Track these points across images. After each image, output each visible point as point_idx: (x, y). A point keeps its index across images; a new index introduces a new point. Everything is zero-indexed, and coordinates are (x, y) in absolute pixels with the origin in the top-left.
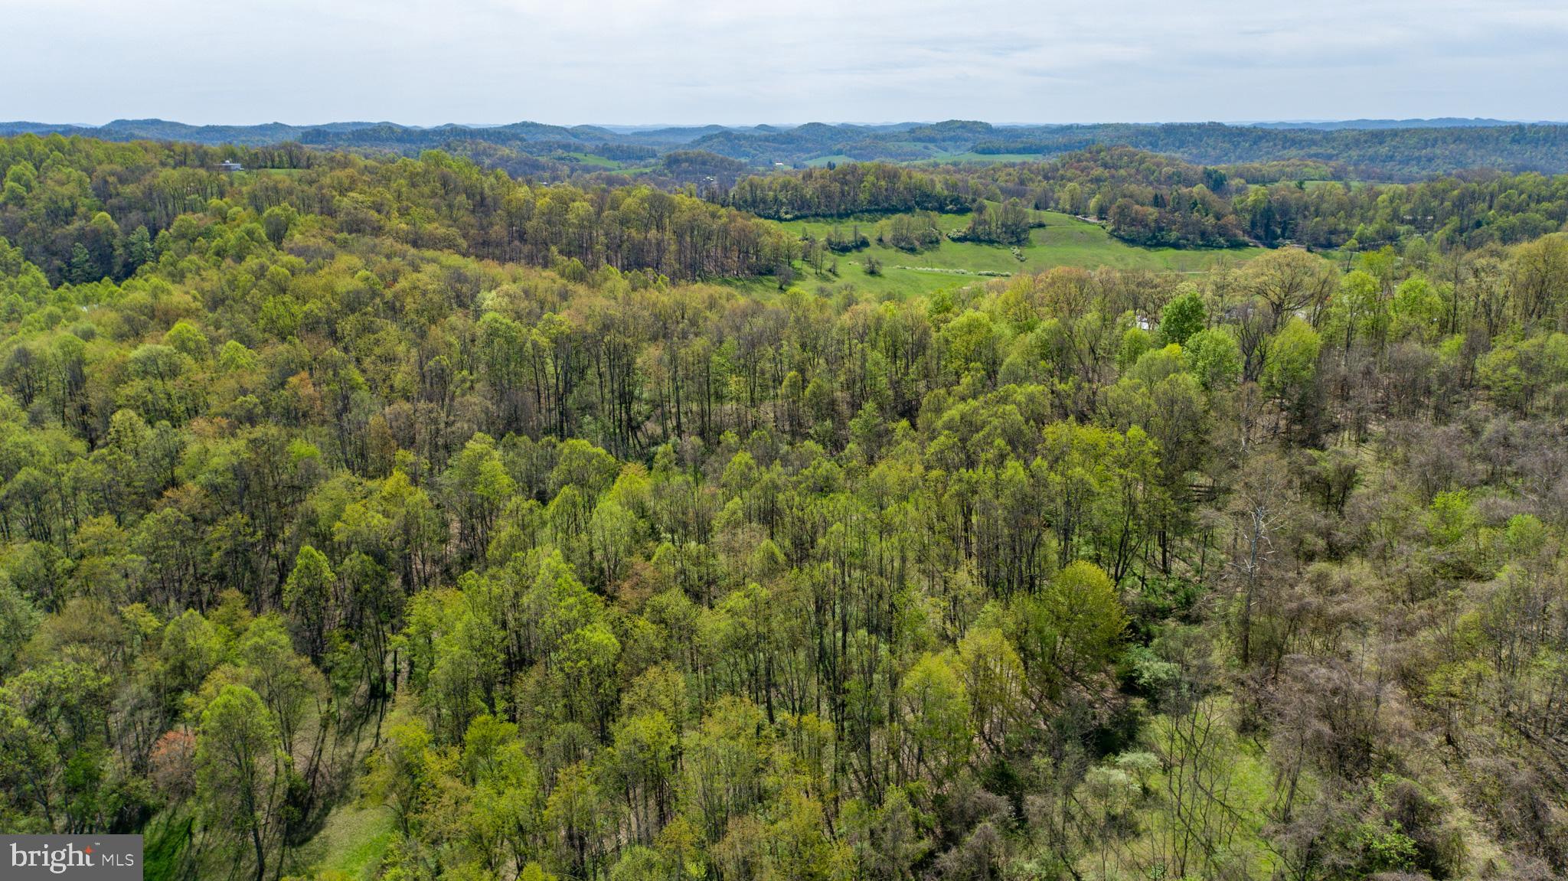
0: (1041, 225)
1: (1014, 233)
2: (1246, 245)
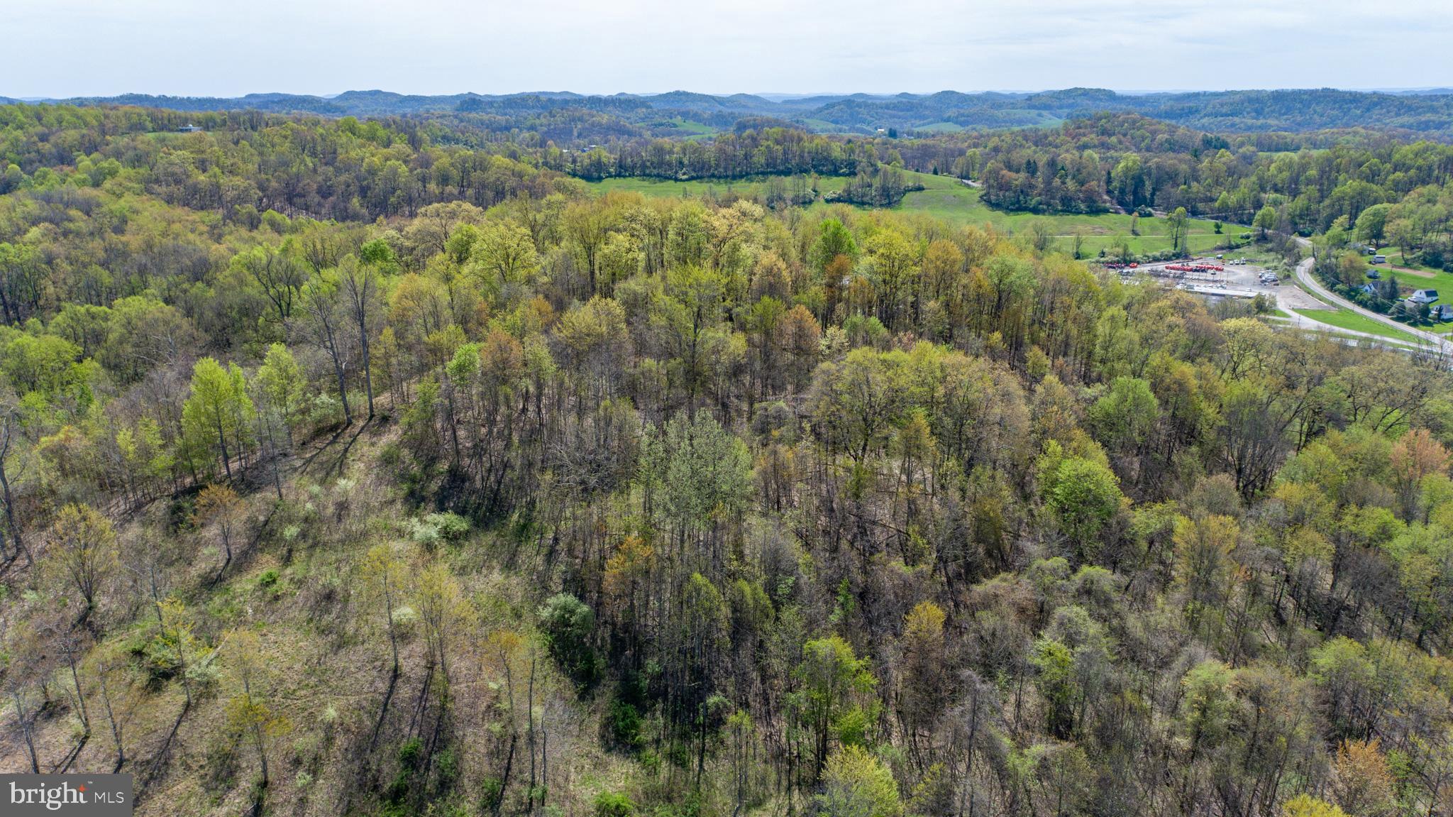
0: (920, 189)
1: (888, 196)
2: (1106, 211)
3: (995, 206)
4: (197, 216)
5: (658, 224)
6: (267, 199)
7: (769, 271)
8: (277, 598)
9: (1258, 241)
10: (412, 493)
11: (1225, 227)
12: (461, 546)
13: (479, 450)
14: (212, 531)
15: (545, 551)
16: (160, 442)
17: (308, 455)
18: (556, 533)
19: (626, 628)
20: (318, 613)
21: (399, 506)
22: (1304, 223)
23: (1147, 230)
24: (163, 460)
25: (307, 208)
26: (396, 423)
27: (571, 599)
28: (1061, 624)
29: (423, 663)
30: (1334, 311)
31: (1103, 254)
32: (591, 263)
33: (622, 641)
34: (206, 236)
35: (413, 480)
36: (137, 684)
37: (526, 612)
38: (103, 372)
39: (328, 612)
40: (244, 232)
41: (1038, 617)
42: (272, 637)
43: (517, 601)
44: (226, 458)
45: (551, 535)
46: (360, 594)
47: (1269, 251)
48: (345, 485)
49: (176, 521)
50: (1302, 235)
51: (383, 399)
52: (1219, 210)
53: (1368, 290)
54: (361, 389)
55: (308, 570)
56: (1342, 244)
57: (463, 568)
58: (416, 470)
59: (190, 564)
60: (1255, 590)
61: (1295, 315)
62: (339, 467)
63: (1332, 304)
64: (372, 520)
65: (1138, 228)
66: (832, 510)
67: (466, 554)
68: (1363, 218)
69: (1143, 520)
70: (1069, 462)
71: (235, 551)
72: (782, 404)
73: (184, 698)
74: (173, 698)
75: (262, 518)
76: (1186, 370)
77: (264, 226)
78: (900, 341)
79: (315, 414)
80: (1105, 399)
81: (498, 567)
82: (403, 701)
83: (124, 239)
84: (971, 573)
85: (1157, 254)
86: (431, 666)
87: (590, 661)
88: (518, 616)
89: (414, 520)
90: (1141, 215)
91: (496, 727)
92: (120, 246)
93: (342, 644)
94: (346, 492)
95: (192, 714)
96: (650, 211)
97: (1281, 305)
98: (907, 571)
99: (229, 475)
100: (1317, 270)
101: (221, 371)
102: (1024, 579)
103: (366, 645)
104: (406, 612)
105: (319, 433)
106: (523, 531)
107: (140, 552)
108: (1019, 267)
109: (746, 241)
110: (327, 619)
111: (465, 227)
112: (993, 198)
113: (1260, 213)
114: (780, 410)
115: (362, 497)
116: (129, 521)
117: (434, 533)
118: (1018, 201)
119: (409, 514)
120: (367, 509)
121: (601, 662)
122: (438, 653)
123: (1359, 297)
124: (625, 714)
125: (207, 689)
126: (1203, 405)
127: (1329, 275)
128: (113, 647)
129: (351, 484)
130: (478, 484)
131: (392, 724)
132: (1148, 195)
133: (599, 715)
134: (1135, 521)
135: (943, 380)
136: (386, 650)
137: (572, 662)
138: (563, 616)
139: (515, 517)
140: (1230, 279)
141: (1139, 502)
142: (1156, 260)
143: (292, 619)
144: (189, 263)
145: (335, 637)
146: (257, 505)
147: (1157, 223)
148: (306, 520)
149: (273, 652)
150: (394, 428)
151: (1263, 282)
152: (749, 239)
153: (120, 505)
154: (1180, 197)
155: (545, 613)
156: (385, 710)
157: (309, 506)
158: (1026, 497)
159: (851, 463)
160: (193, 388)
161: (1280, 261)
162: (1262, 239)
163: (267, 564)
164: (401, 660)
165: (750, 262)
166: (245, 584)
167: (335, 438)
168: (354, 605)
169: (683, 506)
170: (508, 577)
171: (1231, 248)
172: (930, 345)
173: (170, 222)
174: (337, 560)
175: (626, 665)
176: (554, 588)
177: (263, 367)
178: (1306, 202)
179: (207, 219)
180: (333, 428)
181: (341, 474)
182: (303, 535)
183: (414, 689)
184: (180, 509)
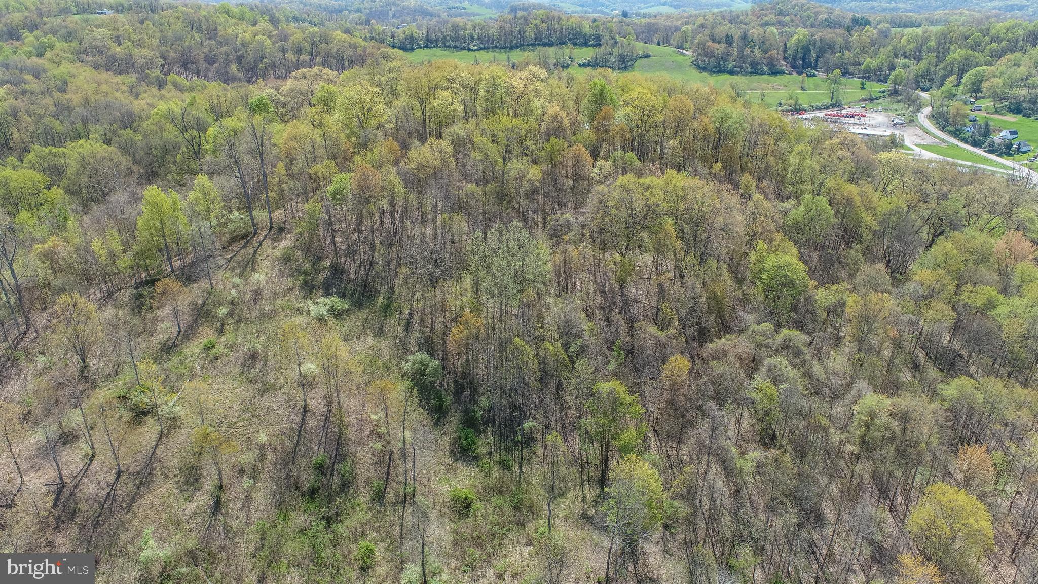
0: (649, 56)
1: (624, 62)
2: (783, 73)
3: (703, 69)
4: (119, 79)
5: (472, 84)
6: (168, 66)
7: (554, 118)
8: (216, 358)
9: (891, 95)
10: (305, 283)
11: (868, 84)
12: (344, 320)
13: (351, 252)
14: (166, 311)
15: (404, 323)
16: (121, 248)
17: (228, 256)
18: (411, 310)
19: (464, 376)
20: (246, 369)
21: (297, 292)
22: (924, 81)
23: (812, 87)
24: (125, 261)
25: (198, 72)
26: (290, 232)
27: (425, 357)
28: (769, 370)
29: (324, 402)
30: (944, 145)
31: (780, 105)
32: (424, 114)
33: (462, 385)
34: (127, 94)
35: (306, 273)
36: (124, 420)
37: (393, 366)
38: (67, 197)
39: (254, 367)
40: (154, 90)
41: (752, 365)
42: (216, 386)
43: (387, 358)
44: (169, 259)
45: (407, 312)
46: (275, 355)
47: (899, 102)
48: (258, 277)
49: (139, 305)
50: (923, 90)
51: (279, 215)
52: (864, 72)
53: (969, 130)
54: (263, 207)
55: (237, 339)
56: (951, 96)
57: (347, 335)
58: (307, 266)
59: (152, 335)
60: (898, 345)
61: (917, 150)
62: (251, 264)
63: (943, 140)
64: (279, 302)
65: (806, 86)
66: (604, 292)
67: (349, 325)
68: (967, 77)
69: (824, 296)
70: (772, 256)
71: (184, 326)
72: (568, 216)
73: (159, 429)
74: (150, 429)
75: (200, 302)
76: (852, 189)
77: (170, 86)
78: (650, 170)
79: (231, 226)
80: (796, 211)
81: (371, 335)
82: (312, 429)
83: (68, 96)
84: (703, 335)
85: (819, 104)
86: (329, 404)
87: (440, 399)
88: (388, 368)
89: (309, 302)
90: (808, 76)
91: (378, 446)
92: (65, 102)
93: (266, 389)
94: (259, 283)
95: (165, 440)
96: (465, 74)
97: (907, 142)
98: (661, 334)
99: (173, 271)
100: (933, 116)
101: (163, 196)
102: (743, 338)
103: (283, 391)
104: (310, 367)
105: (234, 240)
106: (387, 308)
107: (115, 327)
108: (734, 115)
109: (535, 96)
110: (254, 372)
111: (326, 87)
112: (700, 63)
113: (893, 73)
114: (568, 221)
115: (270, 286)
116: (105, 305)
117: (324, 311)
118: (719, 66)
119: (305, 298)
120: (275, 295)
121: (448, 400)
122: (335, 395)
123: (962, 136)
124: (467, 436)
125: (174, 423)
126: (863, 215)
127: (941, 120)
128: (104, 394)
129: (262, 276)
130: (352, 276)
131: (305, 444)
132: (813, 60)
133: (448, 437)
134: (817, 297)
135: (684, 199)
136: (298, 394)
137: (428, 400)
138: (420, 368)
139: (381, 299)
140: (871, 122)
141: (821, 284)
142: (818, 109)
143: (229, 373)
144: (118, 114)
145: (260, 385)
146: (196, 292)
147: (819, 82)
148: (232, 303)
149: (218, 396)
150: (288, 236)
151: (894, 124)
152: (538, 95)
153: (97, 293)
154: (836, 62)
155: (407, 367)
156: (300, 435)
157: (233, 292)
158: (740, 282)
159: (618, 257)
160: (143, 208)
161: (907, 110)
162: (895, 93)
163: (206, 335)
164: (308, 400)
165: (539, 112)
166: (193, 349)
167: (247, 243)
168: (271, 362)
169: (503, 290)
170: (378, 342)
171: (871, 100)
172: (675, 172)
173: (100, 84)
174: (257, 331)
175: (465, 401)
176: (412, 349)
177: (192, 192)
178: (927, 66)
179: (126, 81)
180: (244, 237)
181: (253, 269)
182: (231, 314)
183: (318, 420)
184: (141, 295)
